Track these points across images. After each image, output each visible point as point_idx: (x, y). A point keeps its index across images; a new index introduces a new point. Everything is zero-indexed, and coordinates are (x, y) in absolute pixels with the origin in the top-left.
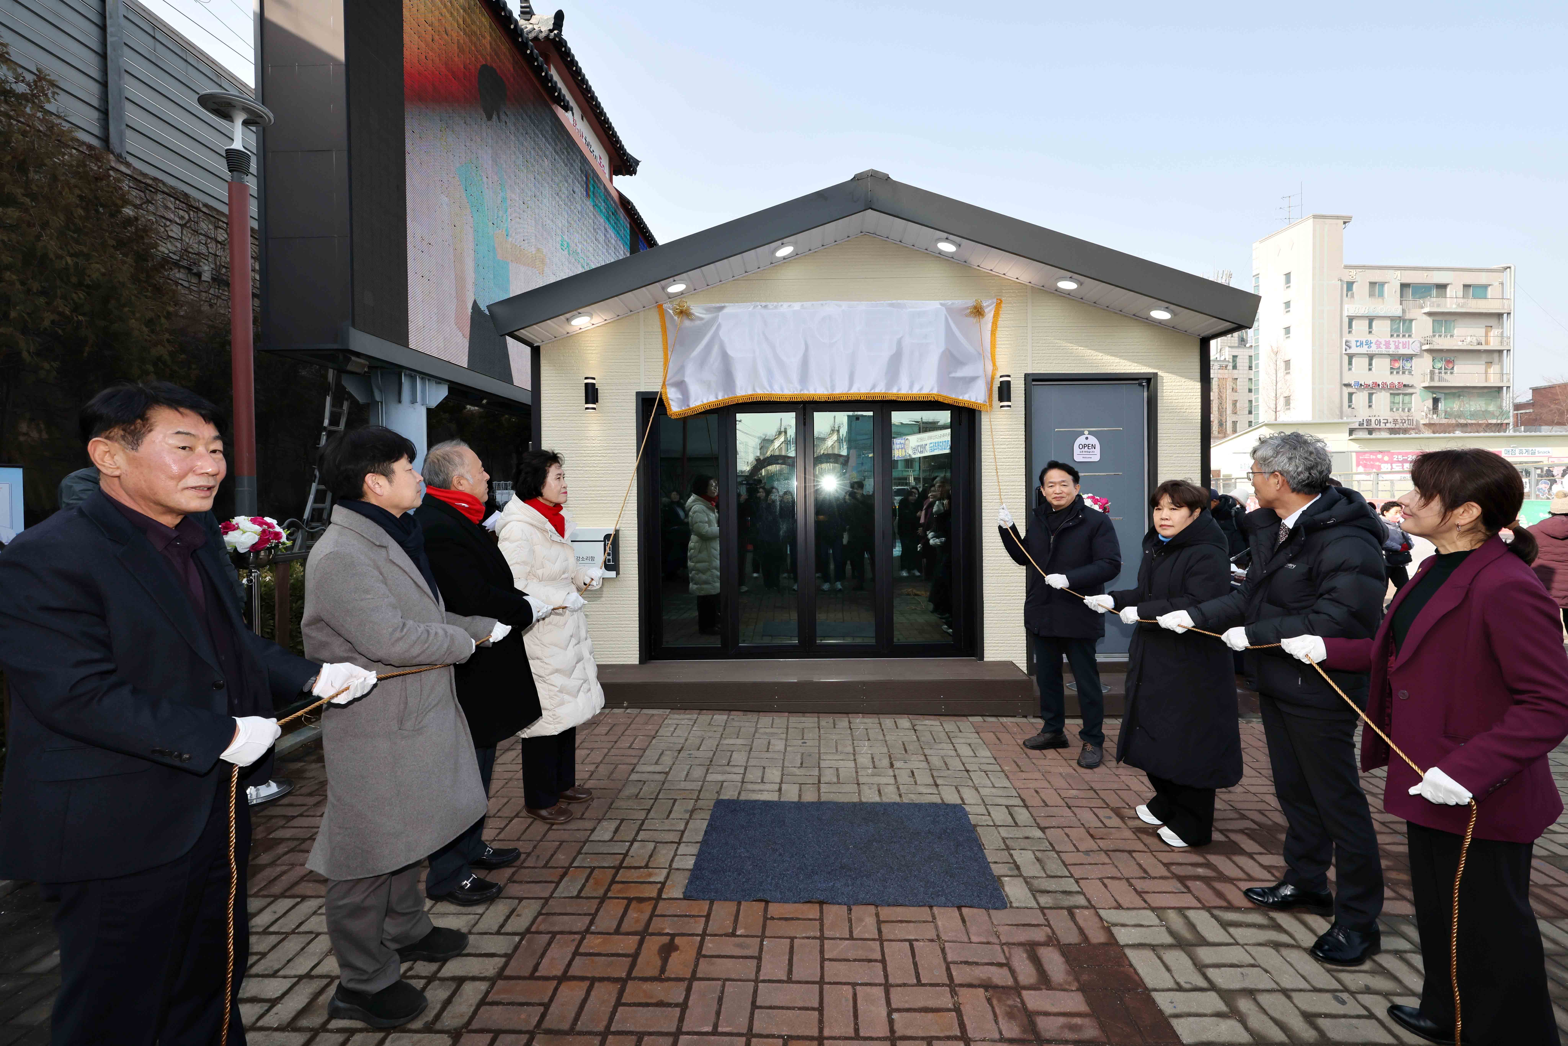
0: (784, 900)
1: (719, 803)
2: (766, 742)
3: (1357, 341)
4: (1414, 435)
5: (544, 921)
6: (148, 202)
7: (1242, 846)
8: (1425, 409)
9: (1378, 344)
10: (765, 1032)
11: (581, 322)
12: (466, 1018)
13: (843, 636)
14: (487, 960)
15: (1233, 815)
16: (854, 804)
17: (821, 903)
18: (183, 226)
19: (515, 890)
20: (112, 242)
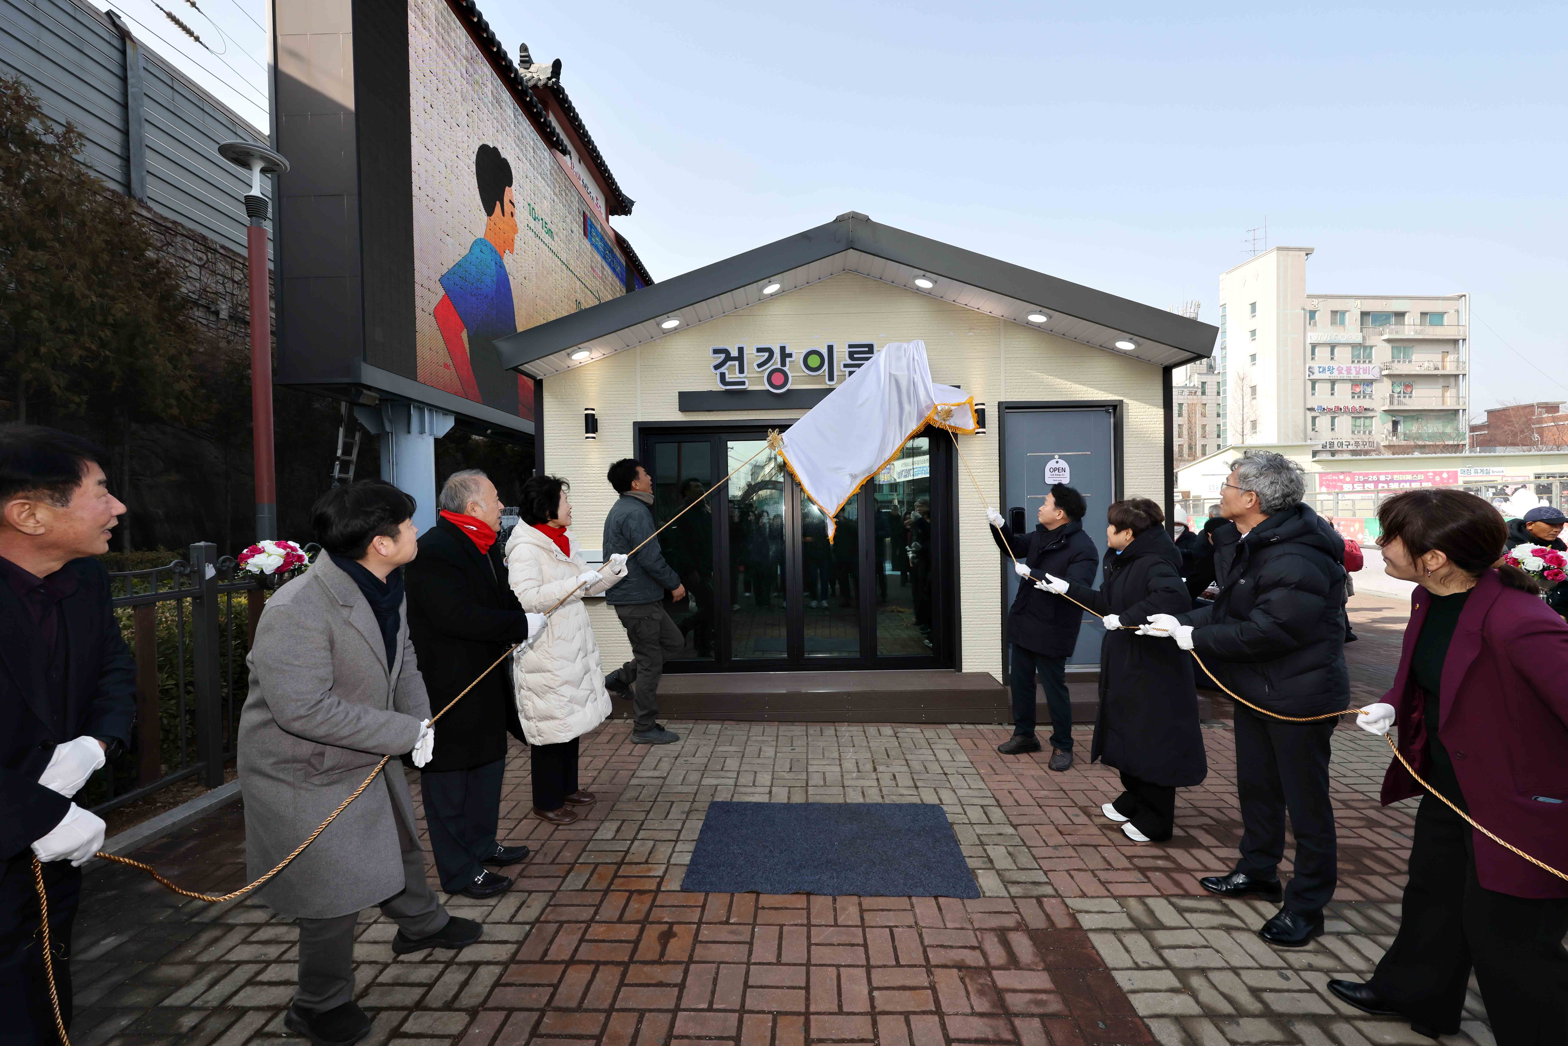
0: (774, 892)
1: (714, 805)
2: (757, 750)
3: (1320, 367)
4: (1374, 457)
5: (552, 912)
6: (169, 244)
7: (1200, 840)
8: (1385, 431)
9: (1340, 370)
10: (756, 1009)
11: (581, 357)
12: (482, 998)
13: (830, 651)
14: (500, 946)
15: (1194, 812)
16: (840, 805)
17: (809, 894)
18: (201, 267)
19: (524, 884)
20: (137, 285)
